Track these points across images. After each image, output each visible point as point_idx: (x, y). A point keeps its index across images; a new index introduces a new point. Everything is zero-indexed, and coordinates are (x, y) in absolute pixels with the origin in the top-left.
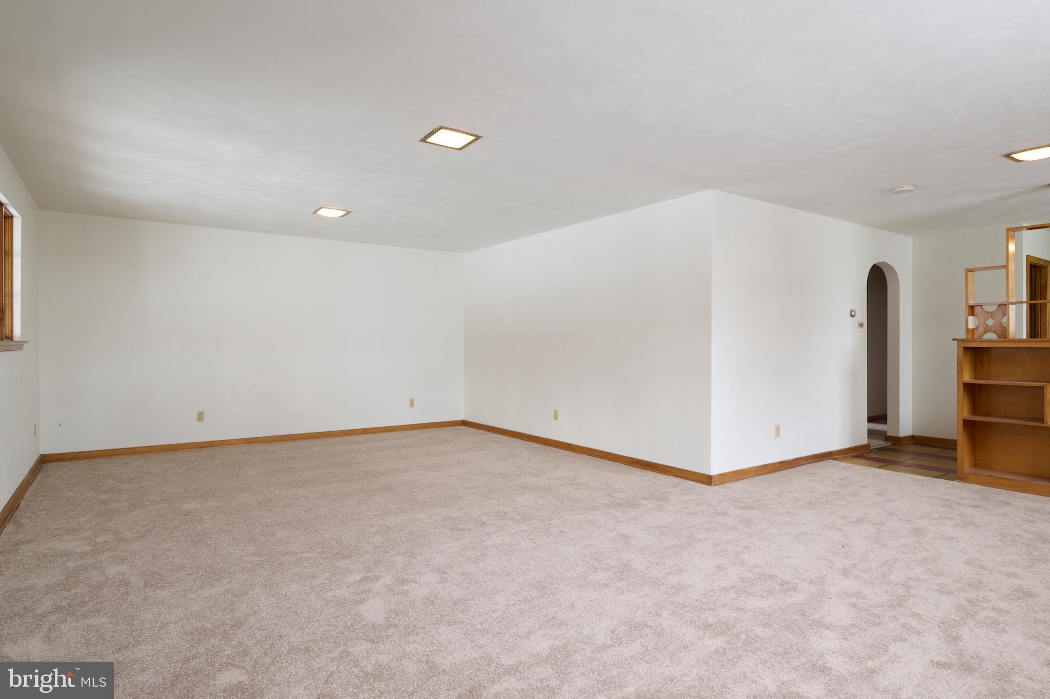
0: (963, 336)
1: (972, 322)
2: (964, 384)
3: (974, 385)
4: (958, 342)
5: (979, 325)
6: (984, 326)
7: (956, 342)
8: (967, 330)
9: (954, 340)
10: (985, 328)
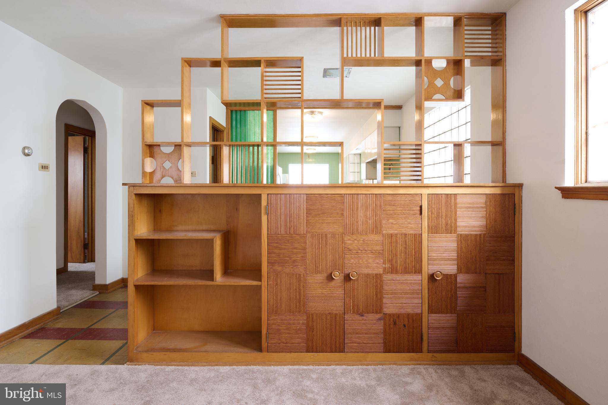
0: (138, 179)
1: (150, 165)
2: (135, 239)
3: (153, 241)
4: (129, 188)
5: (156, 168)
6: (162, 170)
7: (127, 187)
8: (144, 173)
9: (124, 184)
10: (162, 173)
